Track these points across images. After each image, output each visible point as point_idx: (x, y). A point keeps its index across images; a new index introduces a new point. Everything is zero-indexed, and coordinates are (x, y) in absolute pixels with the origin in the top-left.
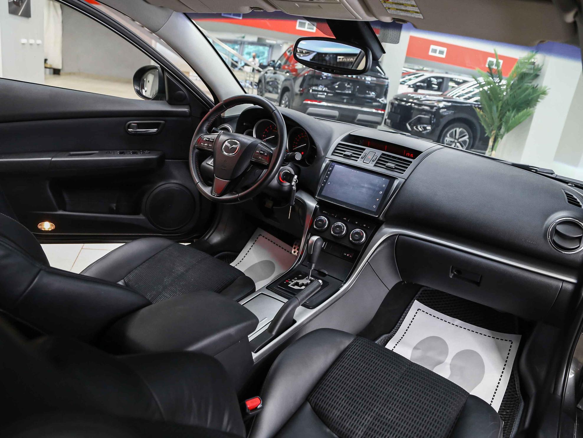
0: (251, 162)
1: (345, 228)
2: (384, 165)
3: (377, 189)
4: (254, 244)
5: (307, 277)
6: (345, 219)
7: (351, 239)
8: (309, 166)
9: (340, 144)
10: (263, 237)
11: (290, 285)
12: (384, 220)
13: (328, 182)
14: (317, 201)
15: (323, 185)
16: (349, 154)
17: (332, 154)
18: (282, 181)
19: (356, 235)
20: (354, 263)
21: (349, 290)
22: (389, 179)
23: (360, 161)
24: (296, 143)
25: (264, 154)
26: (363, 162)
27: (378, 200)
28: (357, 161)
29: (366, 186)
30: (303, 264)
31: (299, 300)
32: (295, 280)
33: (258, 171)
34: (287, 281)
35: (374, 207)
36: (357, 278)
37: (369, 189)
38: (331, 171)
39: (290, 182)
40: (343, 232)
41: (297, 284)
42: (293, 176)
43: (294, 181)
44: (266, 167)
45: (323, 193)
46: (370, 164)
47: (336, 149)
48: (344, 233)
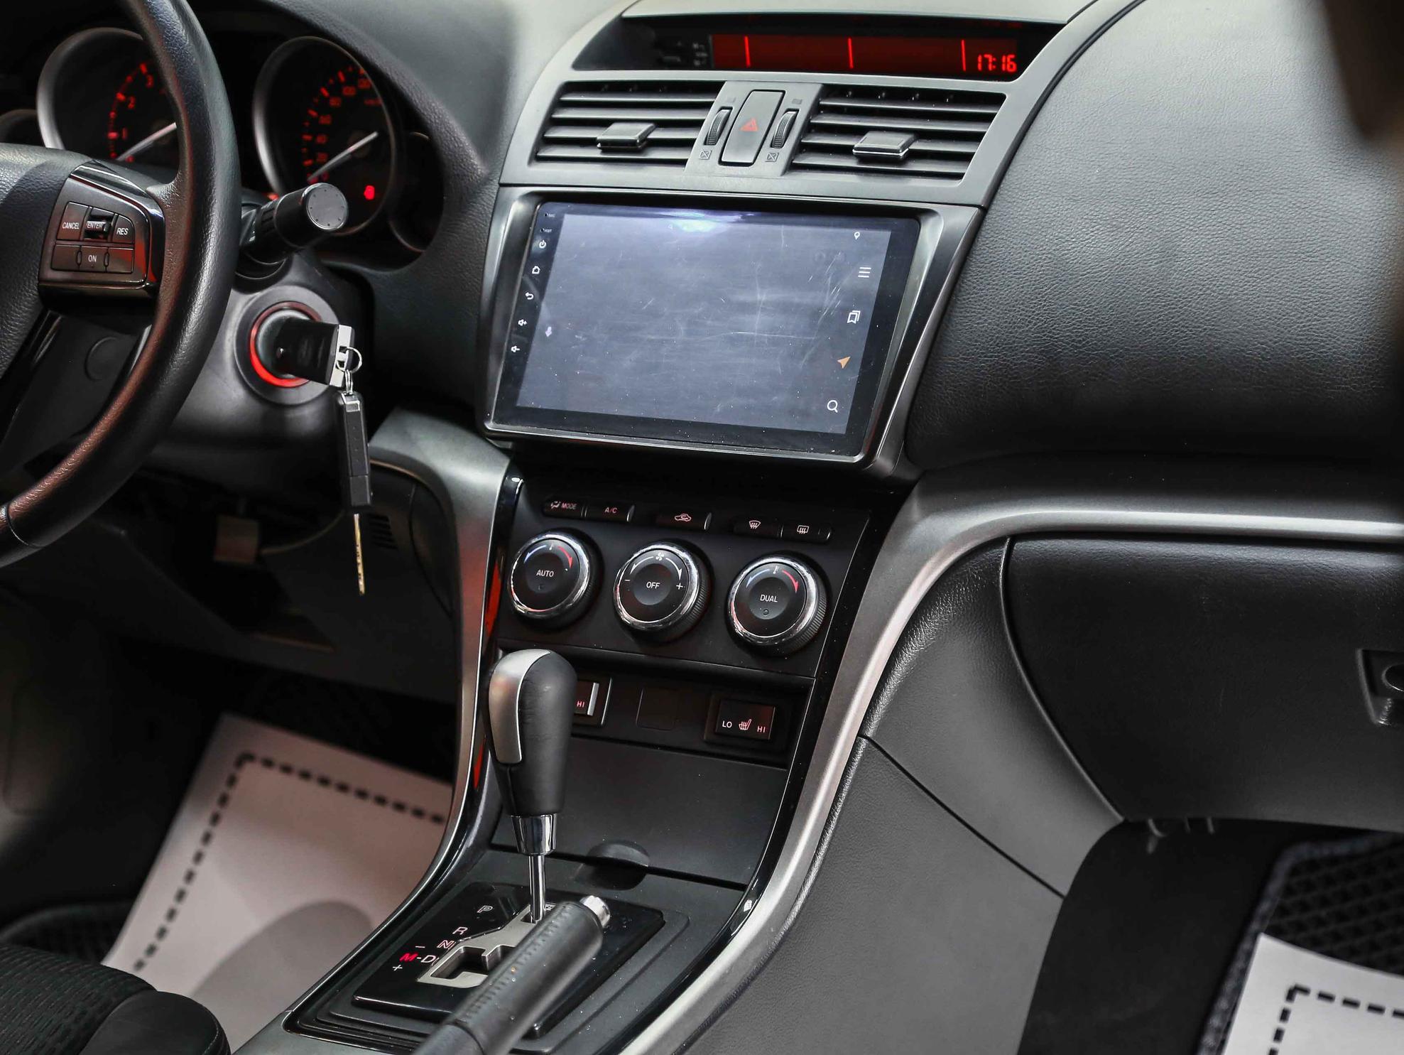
0: (52, 298)
1: (694, 571)
2: (846, 151)
3: (830, 300)
4: (215, 819)
5: (528, 909)
6: (684, 518)
7: (739, 628)
8: (416, 255)
9: (569, 87)
10: (268, 763)
11: (427, 978)
12: (909, 476)
13: (539, 327)
14: (504, 451)
15: (514, 349)
16: (631, 133)
17: (536, 158)
18: (275, 381)
19: (764, 598)
20: (787, 767)
21: (790, 929)
22: (885, 227)
23: (703, 158)
24: (321, 139)
25: (111, 230)
26: (721, 162)
27: (843, 362)
28: (682, 163)
29: (762, 296)
30: (495, 841)
31: (481, 1035)
32: (457, 938)
33: (106, 347)
34: (407, 957)
35: (833, 406)
36: (825, 846)
37: (785, 308)
38: (547, 259)
39: (320, 374)
40: (682, 595)
41: (472, 961)
42: (330, 331)
43: (342, 364)
44: (143, 307)
45: (529, 397)
46: (762, 166)
47: (551, 122)
48: (692, 600)
